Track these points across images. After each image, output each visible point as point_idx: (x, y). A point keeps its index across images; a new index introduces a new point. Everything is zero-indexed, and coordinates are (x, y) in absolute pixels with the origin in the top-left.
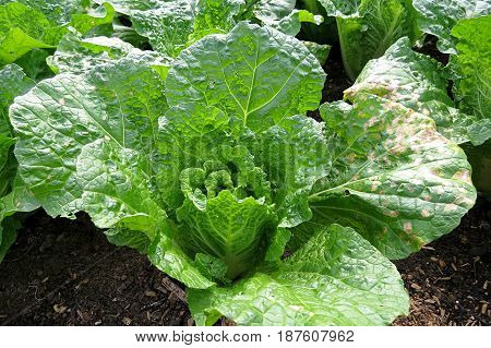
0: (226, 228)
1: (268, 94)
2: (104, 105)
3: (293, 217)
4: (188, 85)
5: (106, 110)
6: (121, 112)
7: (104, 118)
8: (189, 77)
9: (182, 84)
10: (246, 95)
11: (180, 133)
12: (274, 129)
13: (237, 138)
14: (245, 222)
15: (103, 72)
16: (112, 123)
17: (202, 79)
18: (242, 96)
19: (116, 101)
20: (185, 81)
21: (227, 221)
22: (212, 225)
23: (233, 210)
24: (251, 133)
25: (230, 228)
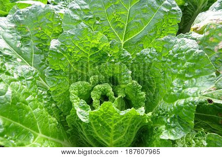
0: (109, 136)
1: (140, 25)
2: (20, 37)
3: (174, 127)
4: (80, 21)
5: (21, 40)
6: (32, 42)
7: (18, 46)
8: (80, 16)
9: (75, 20)
10: (122, 29)
11: (71, 53)
12: (146, 51)
13: (117, 57)
14: (125, 130)
15: (20, 14)
16: (24, 49)
17: (90, 17)
18: (119, 29)
19: (28, 34)
20: (78, 18)
21: (109, 129)
22: (96, 132)
23: (115, 121)
24: (128, 54)
25: (112, 135)
